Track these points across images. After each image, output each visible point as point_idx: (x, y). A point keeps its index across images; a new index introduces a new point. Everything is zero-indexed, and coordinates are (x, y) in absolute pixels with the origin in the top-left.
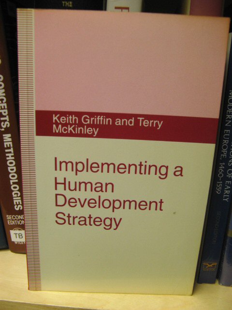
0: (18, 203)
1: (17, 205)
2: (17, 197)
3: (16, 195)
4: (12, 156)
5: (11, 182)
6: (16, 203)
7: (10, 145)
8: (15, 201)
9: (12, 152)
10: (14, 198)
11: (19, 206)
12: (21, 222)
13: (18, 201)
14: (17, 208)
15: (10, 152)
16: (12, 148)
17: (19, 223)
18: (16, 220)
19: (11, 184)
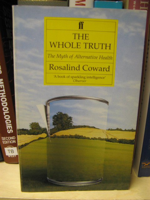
0: (10, 128)
1: (9, 129)
2: (9, 124)
3: (8, 123)
4: (4, 95)
5: (4, 113)
6: (8, 128)
7: (2, 87)
8: (7, 127)
9: (4, 91)
10: (7, 125)
11: (11, 130)
12: (12, 142)
13: (9, 127)
14: (9, 131)
15: (3, 92)
16: (4, 89)
17: (11, 142)
18: (8, 140)
19: (4, 114)
